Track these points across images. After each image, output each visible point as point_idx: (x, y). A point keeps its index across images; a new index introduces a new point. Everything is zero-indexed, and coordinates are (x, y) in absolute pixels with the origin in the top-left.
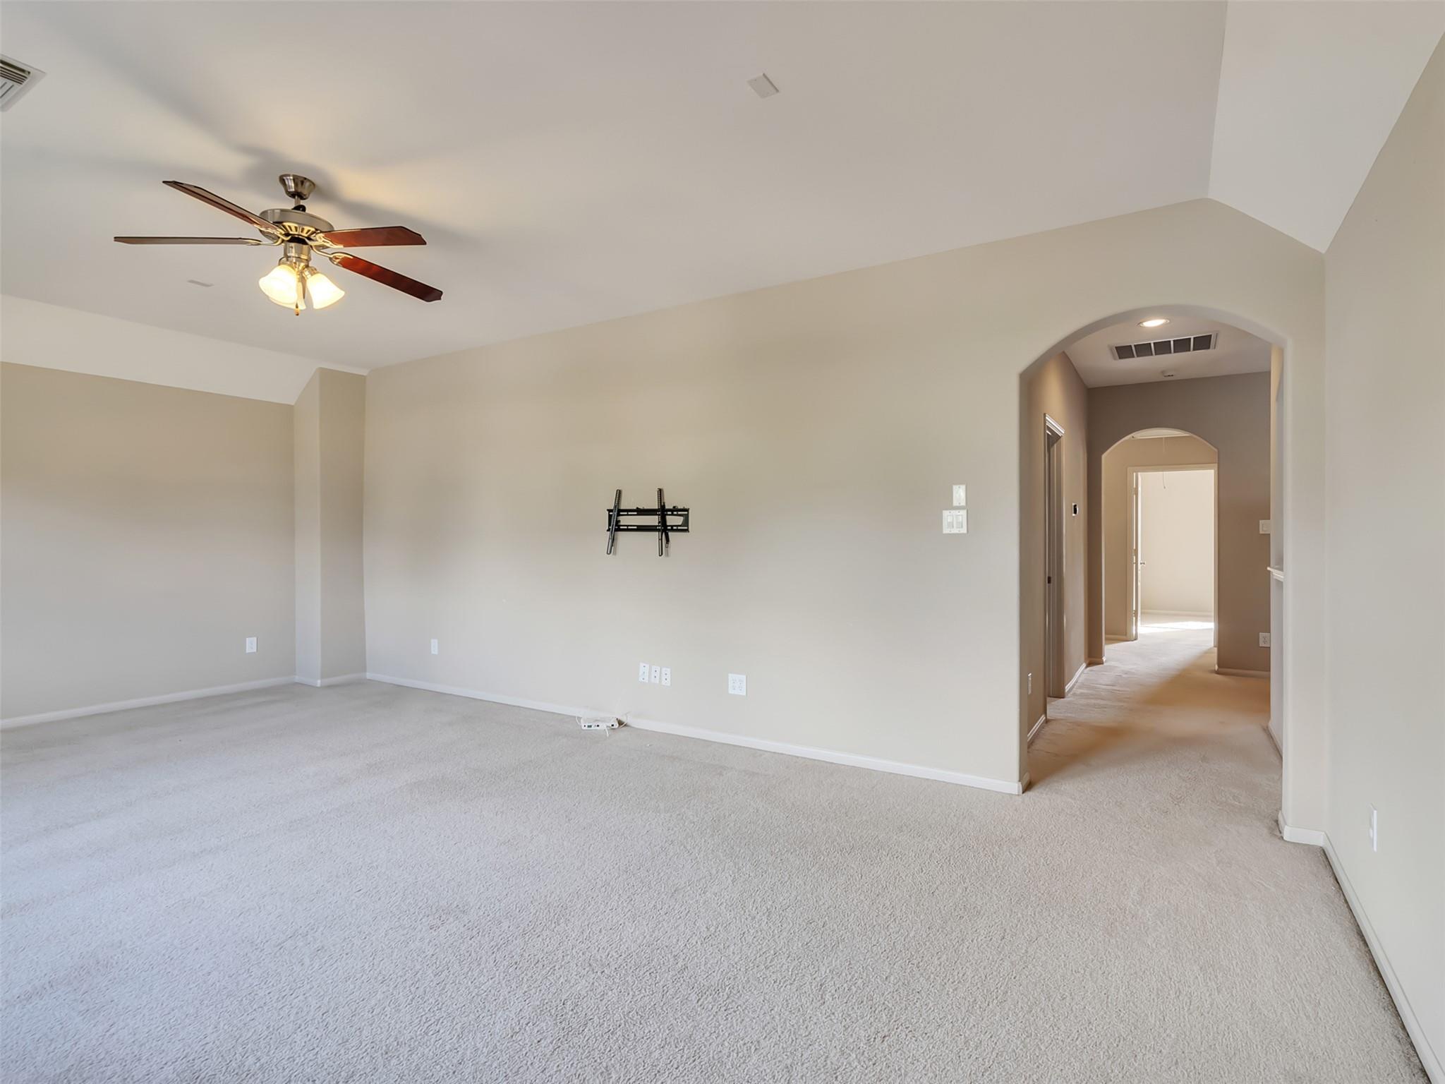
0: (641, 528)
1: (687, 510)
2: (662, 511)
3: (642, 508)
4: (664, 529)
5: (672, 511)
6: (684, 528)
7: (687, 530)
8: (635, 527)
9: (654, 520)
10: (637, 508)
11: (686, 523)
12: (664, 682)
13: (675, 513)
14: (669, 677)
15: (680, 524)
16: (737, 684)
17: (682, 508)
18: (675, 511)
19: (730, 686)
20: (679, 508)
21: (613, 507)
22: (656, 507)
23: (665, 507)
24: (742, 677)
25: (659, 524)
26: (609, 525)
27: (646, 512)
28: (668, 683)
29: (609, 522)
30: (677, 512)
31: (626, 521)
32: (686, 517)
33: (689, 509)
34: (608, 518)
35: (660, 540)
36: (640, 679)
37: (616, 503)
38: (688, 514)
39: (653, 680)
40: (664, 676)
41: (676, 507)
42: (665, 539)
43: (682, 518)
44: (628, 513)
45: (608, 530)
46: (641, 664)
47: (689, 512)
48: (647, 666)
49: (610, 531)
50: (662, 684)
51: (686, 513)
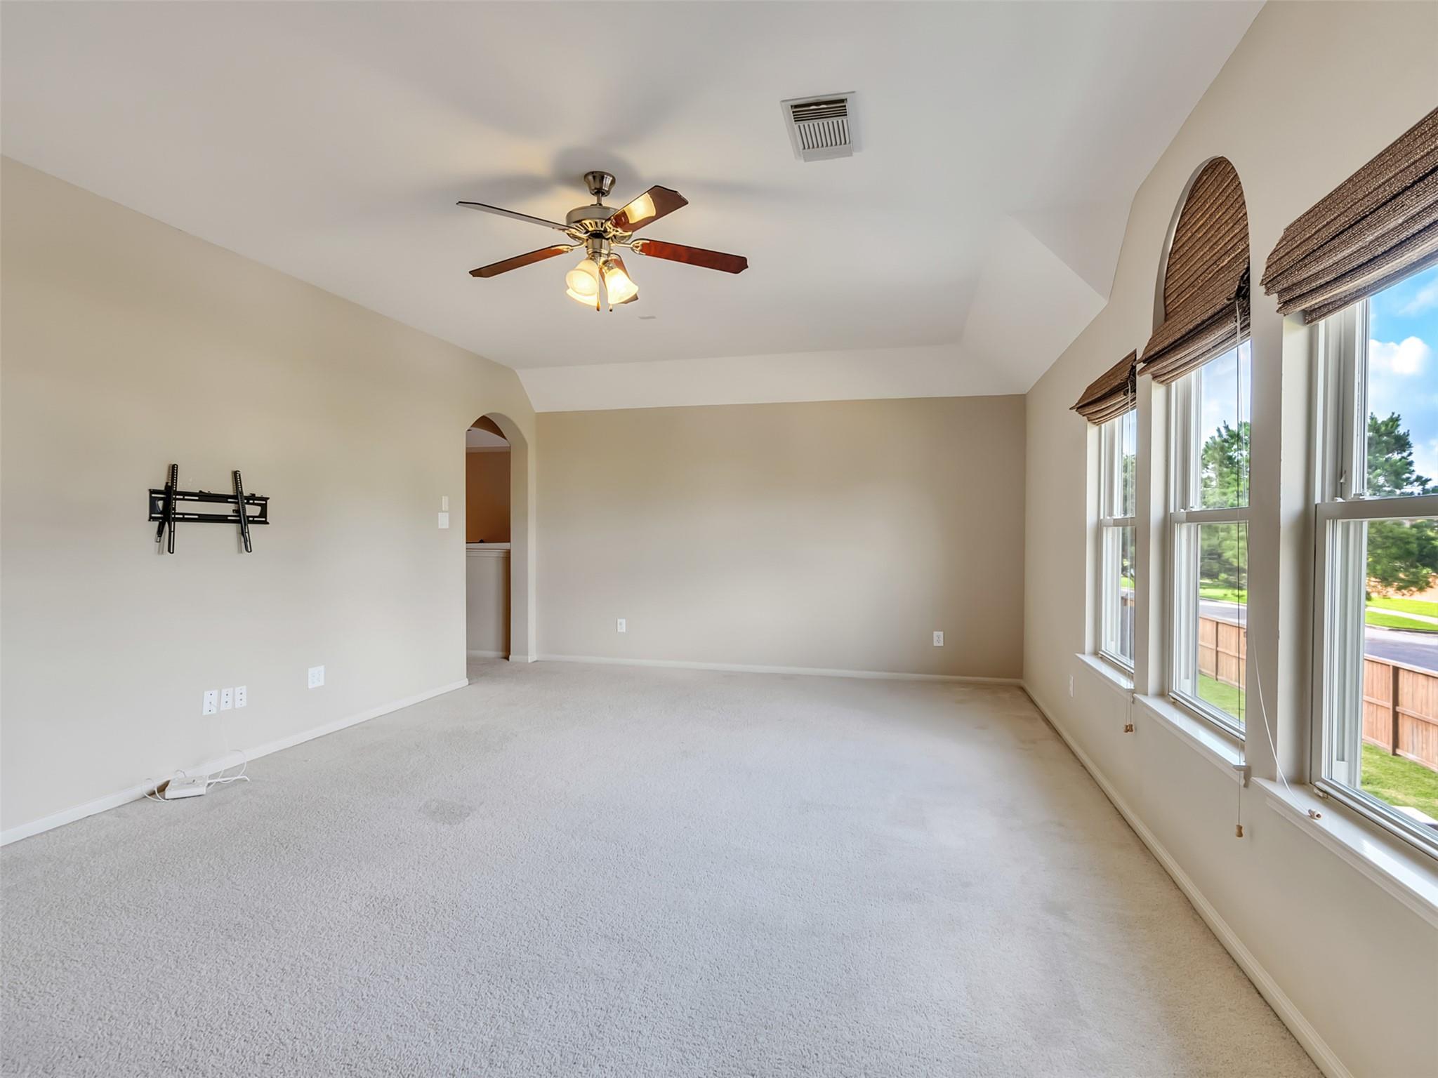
0: (203, 518)
1: (266, 499)
2: (238, 497)
3: (207, 492)
4: (241, 520)
5: (248, 498)
6: (262, 519)
7: (266, 523)
8: (197, 517)
9: (227, 509)
10: (201, 492)
11: (264, 513)
12: (238, 705)
13: (251, 502)
14: (244, 697)
15: (258, 514)
16: (316, 677)
17: (260, 496)
18: (252, 498)
19: (309, 680)
20: (256, 496)
21: (162, 488)
22: (231, 493)
23: (242, 493)
24: (322, 668)
25: (235, 514)
26: (151, 513)
27: (213, 498)
28: (244, 703)
29: (153, 507)
30: (254, 500)
31: (181, 507)
32: (264, 507)
33: (268, 498)
34: (153, 502)
35: (237, 533)
36: (206, 712)
37: (167, 483)
38: (266, 504)
39: (223, 707)
40: (238, 697)
41: (254, 495)
42: (243, 533)
43: (259, 508)
44: (186, 497)
45: (151, 519)
46: (207, 694)
47: (268, 501)
48: (215, 693)
49: (155, 519)
50: (236, 707)
51: (264, 502)
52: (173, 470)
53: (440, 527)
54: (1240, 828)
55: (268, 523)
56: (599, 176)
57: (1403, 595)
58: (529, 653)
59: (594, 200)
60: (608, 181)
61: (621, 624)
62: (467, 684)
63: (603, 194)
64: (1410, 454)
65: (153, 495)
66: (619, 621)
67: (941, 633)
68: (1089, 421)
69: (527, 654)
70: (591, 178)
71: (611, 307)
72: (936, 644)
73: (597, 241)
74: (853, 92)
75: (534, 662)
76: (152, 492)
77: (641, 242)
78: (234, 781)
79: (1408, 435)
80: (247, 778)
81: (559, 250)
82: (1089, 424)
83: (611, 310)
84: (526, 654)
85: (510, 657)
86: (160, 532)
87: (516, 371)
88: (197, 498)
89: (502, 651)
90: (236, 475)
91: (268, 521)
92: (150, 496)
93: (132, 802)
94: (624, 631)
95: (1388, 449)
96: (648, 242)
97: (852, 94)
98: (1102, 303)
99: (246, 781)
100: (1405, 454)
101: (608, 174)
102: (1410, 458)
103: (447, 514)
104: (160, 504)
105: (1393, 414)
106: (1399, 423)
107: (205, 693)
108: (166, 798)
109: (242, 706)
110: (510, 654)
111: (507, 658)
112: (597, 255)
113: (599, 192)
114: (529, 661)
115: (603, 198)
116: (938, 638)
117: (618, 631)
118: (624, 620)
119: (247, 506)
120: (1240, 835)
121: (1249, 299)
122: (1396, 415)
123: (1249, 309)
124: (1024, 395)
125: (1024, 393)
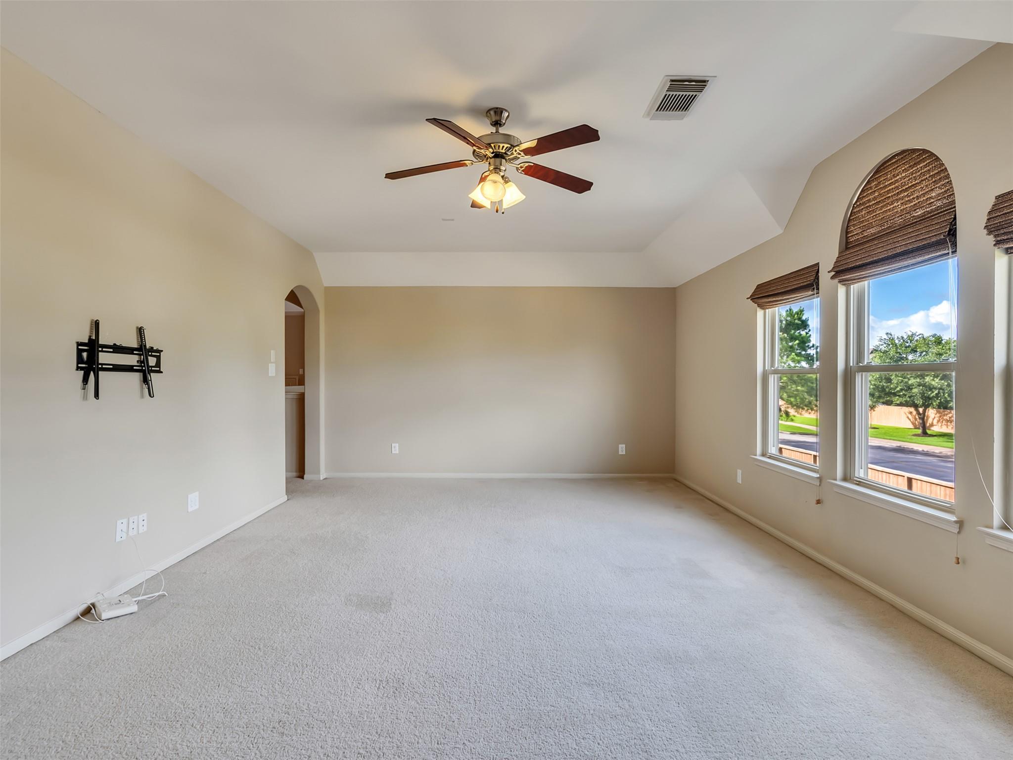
0: (117, 368)
1: (159, 351)
2: (143, 350)
3: (119, 345)
4: (144, 370)
5: (149, 351)
6: (158, 368)
7: (160, 372)
8: (111, 367)
9: (132, 360)
10: (115, 344)
11: (159, 364)
12: (141, 530)
13: (151, 354)
14: (145, 523)
15: (154, 365)
16: (194, 501)
17: (158, 349)
19: (189, 504)
20: (155, 349)
21: (87, 341)
22: (135, 345)
23: (145, 346)
24: (197, 493)
25: (138, 364)
26: (78, 363)
27: (125, 350)
28: (145, 528)
29: (80, 360)
30: (152, 352)
31: (105, 358)
32: (158, 358)
33: (162, 351)
34: (79, 352)
35: (140, 381)
36: (118, 539)
37: (90, 336)
38: (160, 355)
39: (131, 533)
40: (141, 523)
41: (152, 348)
42: (145, 380)
43: (155, 359)
44: (104, 349)
45: (78, 368)
46: (119, 522)
47: (162, 353)
48: (125, 521)
49: (82, 369)
50: (140, 532)
51: (158, 354)
52: (96, 325)
53: (270, 375)
54: (958, 559)
55: (162, 372)
56: (499, 111)
57: (810, 413)
58: (321, 473)
59: (494, 130)
60: (506, 114)
61: (395, 447)
62: (287, 500)
63: (500, 125)
64: (810, 331)
65: (80, 347)
66: (393, 445)
67: (624, 446)
68: (759, 306)
69: (319, 474)
70: (492, 112)
71: (503, 211)
72: (620, 453)
73: (498, 160)
74: (716, 77)
75: (324, 479)
76: (79, 344)
77: (527, 164)
78: (158, 596)
79: (808, 320)
80: (165, 593)
81: (465, 163)
82: (758, 309)
83: (503, 213)
84: (318, 472)
85: (305, 476)
86: (85, 380)
87: (314, 254)
88: (112, 350)
89: (296, 472)
90: (140, 331)
91: (161, 370)
92: (78, 348)
93: (65, 626)
94: (398, 452)
95: (798, 328)
96: (533, 164)
97: (715, 78)
98: (779, 231)
99: (166, 595)
100: (807, 331)
101: (506, 111)
102: (810, 333)
103: (274, 365)
104: (85, 355)
105: (801, 307)
106: (804, 312)
107: (118, 521)
108: (103, 619)
109: (145, 530)
110: (304, 474)
111: (302, 477)
112: (498, 170)
113: (497, 124)
114: (321, 479)
115: (500, 128)
116: (622, 449)
117: (393, 452)
118: (398, 444)
119: (149, 358)
120: (958, 563)
121: (956, 237)
122: (802, 308)
123: (956, 243)
124: (674, 289)
125: (675, 287)
